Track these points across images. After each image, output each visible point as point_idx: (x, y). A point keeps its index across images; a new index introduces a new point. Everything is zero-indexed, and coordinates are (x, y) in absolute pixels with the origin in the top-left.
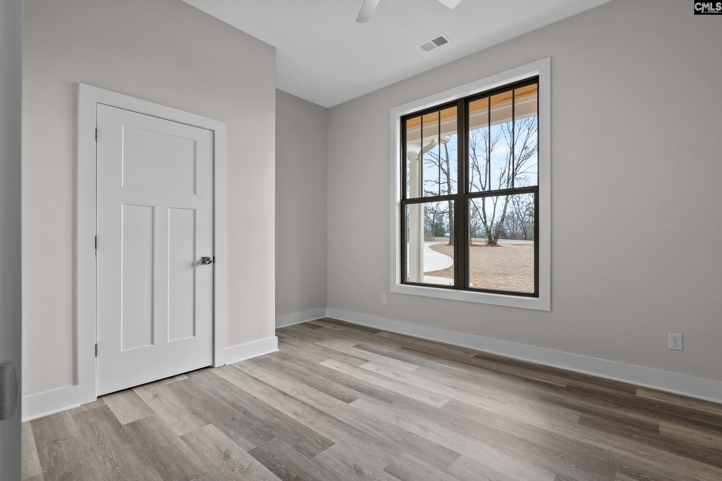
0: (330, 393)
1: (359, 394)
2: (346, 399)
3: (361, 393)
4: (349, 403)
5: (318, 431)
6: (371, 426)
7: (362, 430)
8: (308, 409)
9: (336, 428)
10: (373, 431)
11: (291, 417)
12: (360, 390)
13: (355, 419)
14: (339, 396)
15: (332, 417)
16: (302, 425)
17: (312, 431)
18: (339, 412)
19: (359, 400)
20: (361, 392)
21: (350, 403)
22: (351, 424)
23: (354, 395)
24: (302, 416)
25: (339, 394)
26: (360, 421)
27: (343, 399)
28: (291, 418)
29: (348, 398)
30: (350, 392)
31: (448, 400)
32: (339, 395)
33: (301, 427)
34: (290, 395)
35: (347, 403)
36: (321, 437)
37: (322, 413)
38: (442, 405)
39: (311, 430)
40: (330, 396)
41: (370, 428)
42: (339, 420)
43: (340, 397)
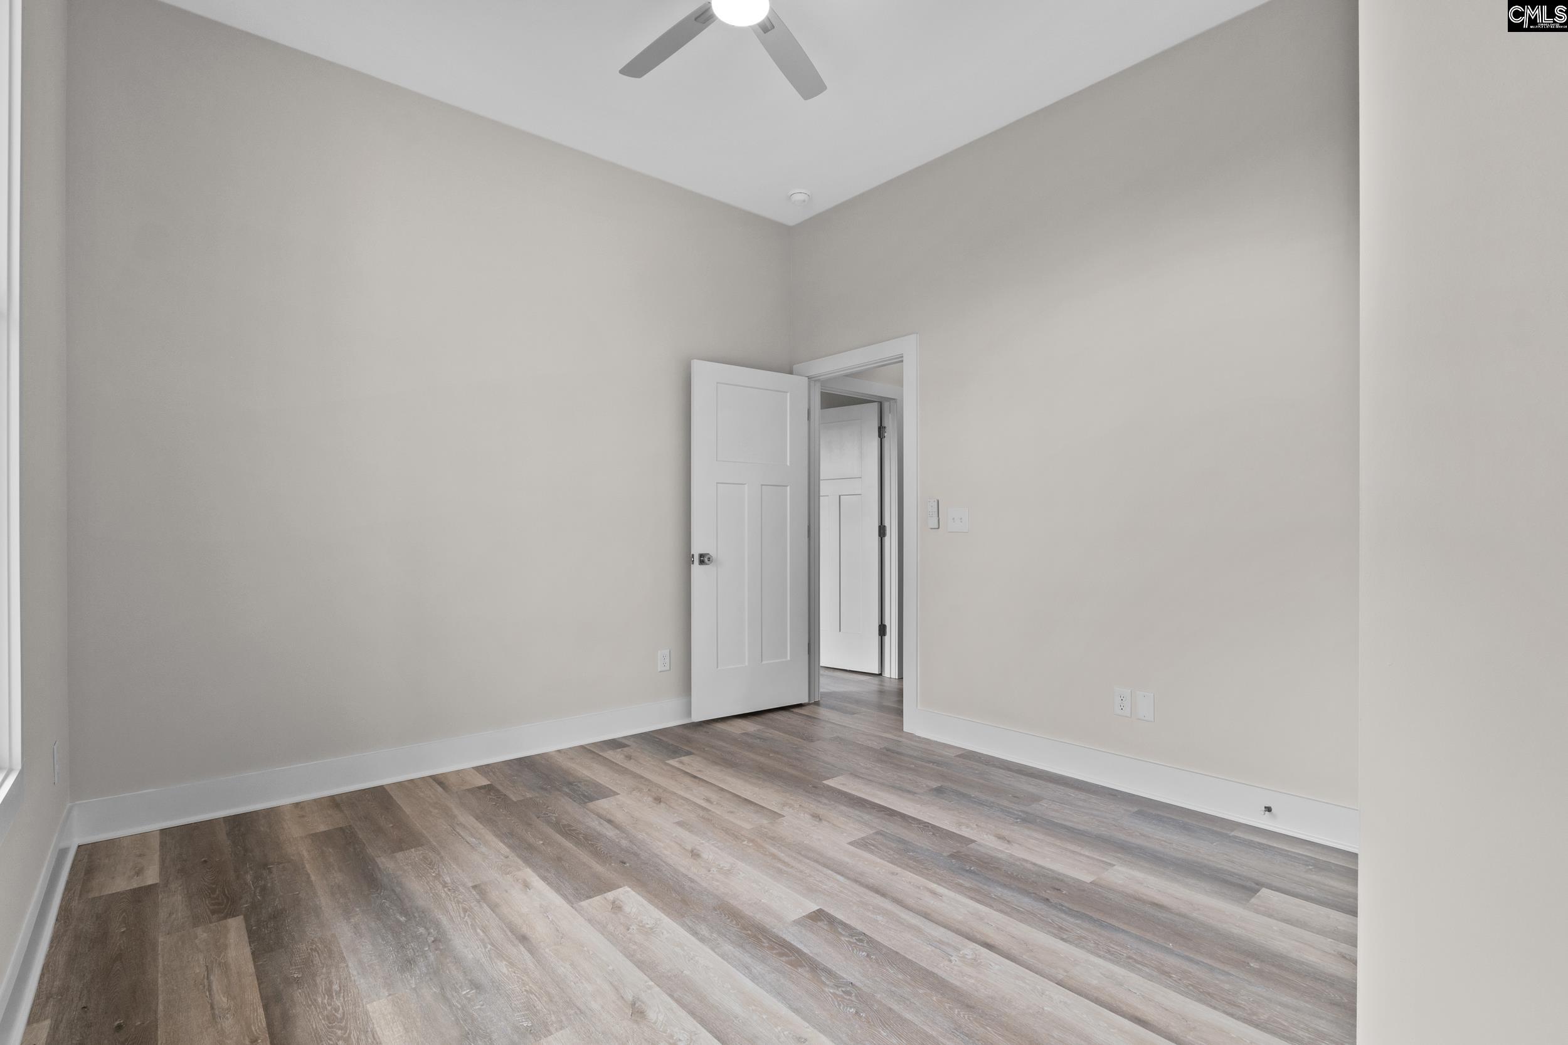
0: (867, 942)
1: (791, 936)
2: (826, 922)
3: (784, 936)
4: (820, 911)
5: (879, 860)
6: (784, 862)
7: (801, 858)
8: (911, 902)
9: (848, 864)
10: (783, 855)
11: (940, 887)
12: (785, 949)
13: (810, 875)
14: (844, 933)
15: (856, 881)
16: (910, 872)
17: (888, 862)
18: (841, 892)
19: (795, 917)
20: (784, 940)
21: (817, 910)
22: (820, 868)
23: (804, 931)
24: (919, 888)
25: (843, 938)
26: (801, 872)
27: (832, 921)
28: (939, 885)
29: (820, 924)
30: (811, 944)
31: (585, 904)
32: (843, 935)
33: (910, 867)
34: (976, 943)
35: (823, 911)
36: (872, 852)
37: (877, 891)
38: (609, 893)
39: (892, 863)
40: (867, 933)
41: (787, 859)
42: (842, 875)
43: (840, 930)
